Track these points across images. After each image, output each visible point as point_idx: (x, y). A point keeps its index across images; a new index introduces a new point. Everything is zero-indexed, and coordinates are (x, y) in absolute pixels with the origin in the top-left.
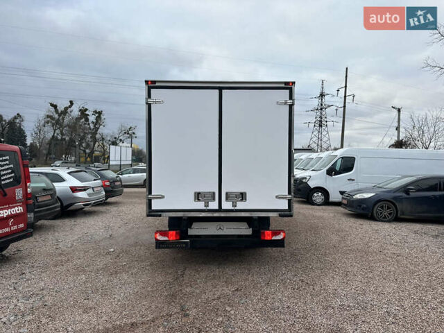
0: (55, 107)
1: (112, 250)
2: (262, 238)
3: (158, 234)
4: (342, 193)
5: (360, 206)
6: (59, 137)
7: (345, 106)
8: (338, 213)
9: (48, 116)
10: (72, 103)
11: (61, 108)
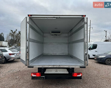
0: (12, 31)
1: (18, 77)
2: (73, 76)
3: (32, 74)
4: (94, 55)
5: (101, 60)
6: (13, 39)
7: (90, 31)
8: (93, 62)
9: (10, 33)
10: (16, 30)
11: (14, 31)
